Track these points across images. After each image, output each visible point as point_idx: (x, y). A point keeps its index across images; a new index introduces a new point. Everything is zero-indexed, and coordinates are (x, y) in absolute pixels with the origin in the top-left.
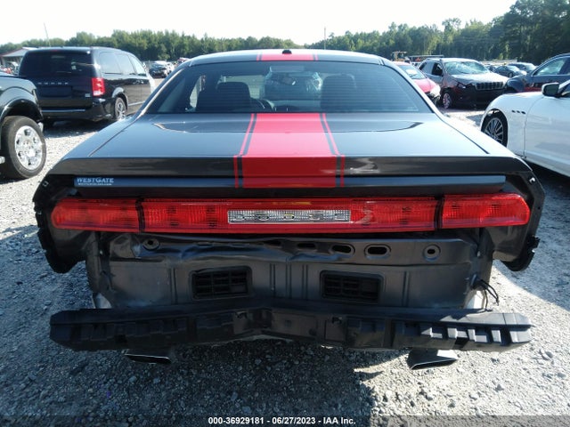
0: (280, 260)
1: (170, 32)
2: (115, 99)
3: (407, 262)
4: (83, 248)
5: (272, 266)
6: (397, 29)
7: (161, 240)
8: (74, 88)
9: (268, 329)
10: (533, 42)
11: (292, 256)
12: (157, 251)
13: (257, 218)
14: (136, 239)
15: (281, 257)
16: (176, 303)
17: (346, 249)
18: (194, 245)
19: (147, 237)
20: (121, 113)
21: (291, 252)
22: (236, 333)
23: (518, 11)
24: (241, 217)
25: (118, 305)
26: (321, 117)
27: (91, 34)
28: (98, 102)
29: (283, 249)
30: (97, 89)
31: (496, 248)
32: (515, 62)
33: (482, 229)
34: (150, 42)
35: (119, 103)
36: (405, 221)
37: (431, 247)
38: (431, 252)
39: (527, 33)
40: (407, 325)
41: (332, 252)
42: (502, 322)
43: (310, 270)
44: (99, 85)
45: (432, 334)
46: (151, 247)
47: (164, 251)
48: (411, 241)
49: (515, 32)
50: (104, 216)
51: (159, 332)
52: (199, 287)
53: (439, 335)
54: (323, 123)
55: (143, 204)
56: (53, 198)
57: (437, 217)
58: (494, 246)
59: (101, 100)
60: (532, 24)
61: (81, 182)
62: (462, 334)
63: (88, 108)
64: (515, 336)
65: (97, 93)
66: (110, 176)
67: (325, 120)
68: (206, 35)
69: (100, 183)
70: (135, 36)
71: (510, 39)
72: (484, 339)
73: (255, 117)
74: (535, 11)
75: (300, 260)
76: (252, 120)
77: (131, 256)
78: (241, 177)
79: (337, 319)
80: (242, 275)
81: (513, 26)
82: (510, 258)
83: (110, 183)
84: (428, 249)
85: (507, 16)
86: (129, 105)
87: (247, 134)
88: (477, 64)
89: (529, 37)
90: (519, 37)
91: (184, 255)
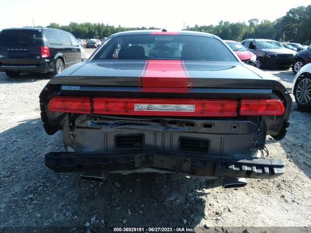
0: (159, 130)
1: (101, 24)
2: (57, 60)
3: (222, 132)
4: (61, 123)
5: (155, 133)
6: (223, 24)
7: (101, 118)
8: (30, 53)
9: (152, 165)
10: (298, 32)
11: (165, 128)
12: (98, 124)
13: (149, 108)
14: (89, 117)
15: (160, 128)
16: (107, 151)
17: (192, 125)
18: (117, 121)
19: (94, 117)
20: (60, 68)
21: (165, 126)
22: (136, 166)
23: (291, 15)
24: (141, 107)
25: (78, 151)
26: (181, 62)
27: (58, 24)
28: (45, 62)
29: (161, 125)
30: (44, 54)
31: (268, 128)
32: (289, 43)
33: (261, 116)
34: (89, 29)
35: (59, 63)
36: (222, 111)
37: (235, 125)
38: (235, 127)
39: (296, 27)
40: (222, 164)
41: (185, 127)
42: (270, 164)
43: (174, 136)
44: (45, 51)
45: (234, 168)
46: (96, 122)
47: (102, 124)
48: (225, 121)
49: (288, 27)
50: (74, 106)
51: (99, 163)
52: (119, 143)
53: (238, 169)
54: (182, 65)
55: (93, 99)
56: (49, 97)
57: (238, 110)
58: (267, 127)
59: (46, 60)
60: (298, 22)
61: (64, 88)
62: (250, 169)
63: (38, 65)
64: (276, 170)
65: (44, 56)
66: (78, 85)
67: (183, 63)
68: (119, 26)
69: (73, 88)
70: (82, 26)
71: (286, 30)
72: (260, 171)
73: (148, 61)
74: (300, 15)
75: (169, 130)
76: (146, 63)
77: (86, 126)
78: (142, 87)
79: (187, 160)
80: (140, 138)
81: (288, 23)
82: (276, 134)
83: (78, 88)
84: (233, 126)
85: (285, 17)
86: (66, 63)
87: (144, 71)
88: (276, 43)
89: (296, 29)
90: (291, 29)
91: (112, 127)
